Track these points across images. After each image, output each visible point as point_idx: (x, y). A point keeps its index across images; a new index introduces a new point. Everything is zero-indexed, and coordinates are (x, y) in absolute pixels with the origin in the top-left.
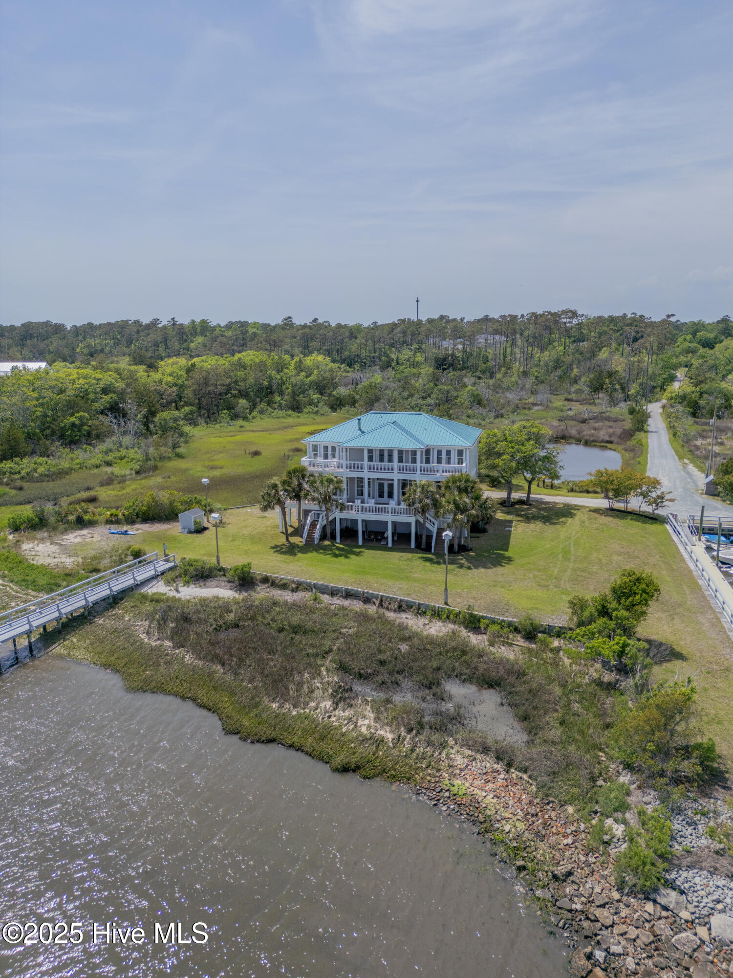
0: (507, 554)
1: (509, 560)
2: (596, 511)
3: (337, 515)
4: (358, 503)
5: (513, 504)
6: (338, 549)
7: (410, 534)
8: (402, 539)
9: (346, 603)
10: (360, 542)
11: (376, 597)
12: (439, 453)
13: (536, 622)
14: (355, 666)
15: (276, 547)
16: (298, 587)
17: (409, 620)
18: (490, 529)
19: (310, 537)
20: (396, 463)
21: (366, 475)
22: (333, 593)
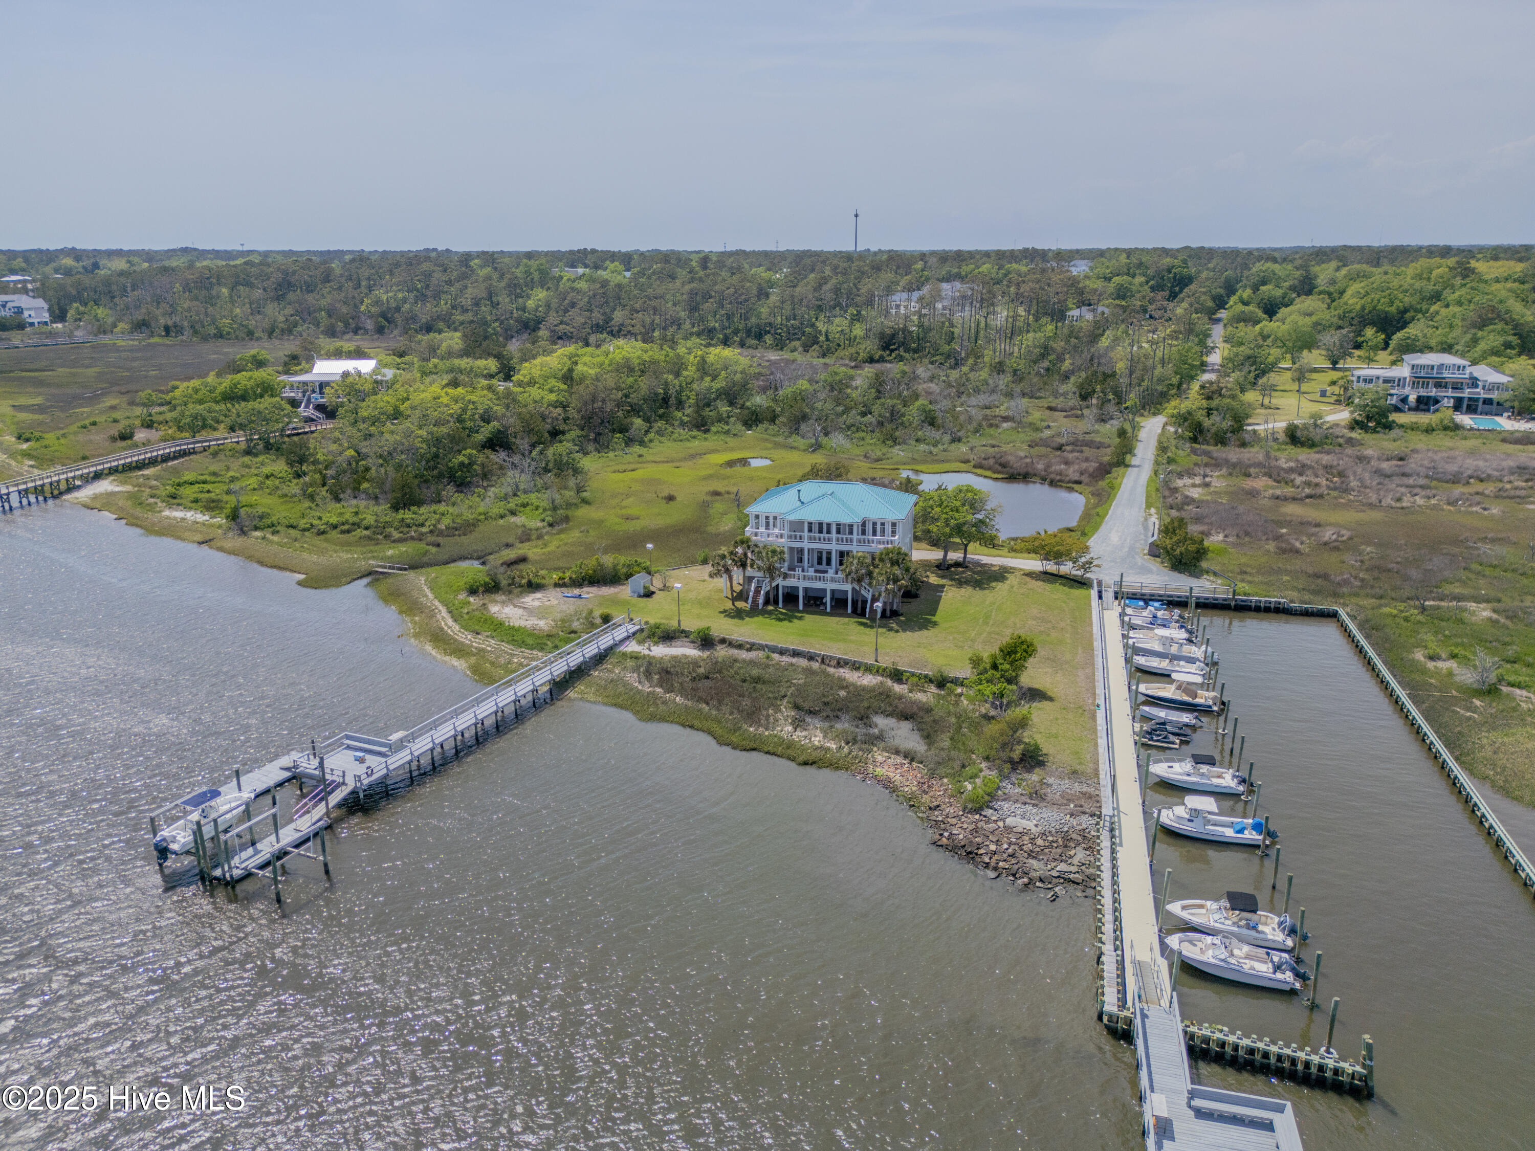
0: (934, 619)
1: (935, 624)
2: (1030, 575)
3: (780, 582)
4: (798, 571)
5: (950, 566)
6: (782, 613)
7: (847, 600)
8: (839, 604)
9: (794, 660)
10: (801, 608)
11: (819, 655)
12: (874, 524)
13: (946, 674)
14: (806, 705)
15: (725, 611)
16: (752, 647)
17: (846, 674)
18: (923, 594)
19: (755, 602)
20: (834, 535)
21: (806, 545)
22: (782, 652)
